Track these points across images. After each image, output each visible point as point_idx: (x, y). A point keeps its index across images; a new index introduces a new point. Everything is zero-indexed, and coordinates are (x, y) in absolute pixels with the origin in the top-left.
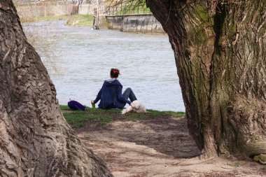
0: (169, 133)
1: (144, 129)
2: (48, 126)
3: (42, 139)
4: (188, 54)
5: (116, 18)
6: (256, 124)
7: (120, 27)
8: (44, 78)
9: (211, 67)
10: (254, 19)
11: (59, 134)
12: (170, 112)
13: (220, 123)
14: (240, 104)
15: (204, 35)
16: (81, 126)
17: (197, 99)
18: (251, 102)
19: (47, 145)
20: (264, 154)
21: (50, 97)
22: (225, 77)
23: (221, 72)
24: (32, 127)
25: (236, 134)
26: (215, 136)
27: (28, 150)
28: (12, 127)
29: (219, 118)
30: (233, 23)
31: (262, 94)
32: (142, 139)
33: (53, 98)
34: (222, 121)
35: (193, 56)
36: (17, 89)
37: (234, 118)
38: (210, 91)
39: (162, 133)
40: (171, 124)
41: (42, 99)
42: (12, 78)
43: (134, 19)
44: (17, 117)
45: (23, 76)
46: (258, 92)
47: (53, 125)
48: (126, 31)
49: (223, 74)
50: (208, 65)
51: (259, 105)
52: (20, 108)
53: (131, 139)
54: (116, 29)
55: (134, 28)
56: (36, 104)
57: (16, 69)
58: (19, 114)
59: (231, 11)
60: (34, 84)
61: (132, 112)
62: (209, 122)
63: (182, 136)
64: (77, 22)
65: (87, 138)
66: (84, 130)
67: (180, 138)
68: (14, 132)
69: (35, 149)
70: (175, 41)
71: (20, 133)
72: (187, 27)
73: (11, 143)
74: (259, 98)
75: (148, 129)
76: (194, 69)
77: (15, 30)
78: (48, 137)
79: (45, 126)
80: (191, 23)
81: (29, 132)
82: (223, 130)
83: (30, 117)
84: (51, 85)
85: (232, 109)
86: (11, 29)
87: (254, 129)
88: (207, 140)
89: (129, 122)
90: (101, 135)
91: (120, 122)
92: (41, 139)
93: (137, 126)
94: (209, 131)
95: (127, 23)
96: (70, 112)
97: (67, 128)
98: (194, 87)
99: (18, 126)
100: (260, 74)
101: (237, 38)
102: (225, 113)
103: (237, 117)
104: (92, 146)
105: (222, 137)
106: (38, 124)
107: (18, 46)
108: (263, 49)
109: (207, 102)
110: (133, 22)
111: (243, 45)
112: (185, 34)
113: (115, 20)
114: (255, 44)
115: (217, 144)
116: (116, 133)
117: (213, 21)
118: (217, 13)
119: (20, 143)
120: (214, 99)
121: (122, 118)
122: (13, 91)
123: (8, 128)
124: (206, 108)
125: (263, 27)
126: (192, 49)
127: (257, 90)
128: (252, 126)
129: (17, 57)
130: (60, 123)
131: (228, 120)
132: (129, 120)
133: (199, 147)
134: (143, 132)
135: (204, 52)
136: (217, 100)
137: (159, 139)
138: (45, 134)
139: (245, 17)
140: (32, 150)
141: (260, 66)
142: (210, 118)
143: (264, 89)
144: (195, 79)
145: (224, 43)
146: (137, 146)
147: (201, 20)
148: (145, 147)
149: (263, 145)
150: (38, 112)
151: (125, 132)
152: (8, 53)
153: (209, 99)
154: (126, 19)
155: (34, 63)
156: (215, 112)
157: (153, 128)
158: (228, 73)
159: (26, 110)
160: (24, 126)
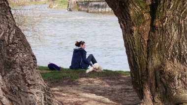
0: (119, 87)
1: (102, 84)
2: (31, 85)
3: (27, 94)
4: (131, 32)
5: (83, 3)
6: (180, 82)
7: (86, 9)
8: (28, 51)
9: (148, 41)
10: (178, 7)
11: (39, 91)
12: (120, 71)
13: (154, 81)
14: (169, 67)
15: (143, 18)
16: (57, 82)
17: (138, 63)
18: (176, 66)
19: (30, 98)
20: (185, 103)
21: (32, 65)
22: (158, 48)
23: (155, 44)
24: (19, 86)
25: (166, 89)
26: (151, 90)
27: (16, 103)
28: (5, 86)
29: (154, 77)
30: (164, 10)
31: (184, 60)
32: (100, 91)
33: (34, 65)
34: (156, 79)
35: (135, 33)
36: (9, 59)
37: (164, 78)
38: (148, 58)
39: (115, 87)
40: (121, 80)
41: (26, 66)
42: (6, 51)
43: (97, 3)
44: (9, 79)
45: (13, 50)
46: (181, 59)
47: (34, 85)
48: (91, 12)
49: (157, 46)
50: (146, 39)
51: (183, 68)
52: (11, 73)
53: (92, 91)
54: (84, 11)
55: (96, 10)
56: (22, 70)
57: (8, 45)
58: (10, 77)
59: (162, 2)
60: (21, 55)
61: (93, 71)
62: (146, 80)
63: (129, 89)
64: (56, 5)
65: (61, 91)
66: (59, 85)
67: (127, 90)
68: (6, 90)
69: (21, 102)
70: (123, 23)
71: (11, 90)
72: (131, 13)
73: (5, 97)
74: (182, 63)
75: (104, 84)
76: (136, 42)
77: (7, 18)
78: (31, 93)
79: (29, 85)
80: (134, 10)
81: (17, 90)
82: (157, 86)
83: (18, 79)
84: (33, 56)
85: (163, 71)
86: (5, 17)
87: (179, 85)
88: (145, 92)
89: (91, 79)
90: (71, 88)
91: (85, 79)
92: (25, 94)
93: (97, 82)
94: (147, 86)
95: (91, 7)
96: (50, 71)
97: (44, 86)
98: (136, 55)
99: (9, 85)
100: (183, 46)
101: (166, 20)
102: (158, 74)
103: (167, 77)
104: (64, 96)
105: (156, 91)
106: (24, 84)
107: (9, 29)
108: (185, 28)
109: (145, 66)
110: (95, 6)
111: (170, 25)
112: (130, 18)
113: (83, 4)
114: (179, 25)
115: (153, 95)
116: (82, 87)
117: (149, 8)
118: (152, 3)
119: (11, 97)
120: (150, 63)
121: (87, 76)
122: (6, 61)
123: (3, 87)
124: (145, 70)
125: (185, 12)
126: (134, 28)
127: (180, 58)
128: (177, 83)
129: (9, 36)
130: (39, 83)
131: (160, 79)
132: (91, 77)
133: (140, 98)
134: (101, 86)
135: (143, 30)
136: (153, 65)
137: (112, 91)
138: (29, 91)
139: (172, 6)
140: (19, 102)
141: (183, 40)
142: (147, 77)
143: (185, 57)
144: (137, 50)
145: (157, 24)
146: (96, 96)
147: (141, 8)
148: (102, 97)
149: (185, 96)
150: (24, 75)
151: (88, 86)
152: (2, 34)
153: (147, 64)
154: (90, 3)
155: (21, 41)
156: (151, 73)
157: (108, 83)
158: (160, 45)
159: (15, 74)
160: (14, 85)
